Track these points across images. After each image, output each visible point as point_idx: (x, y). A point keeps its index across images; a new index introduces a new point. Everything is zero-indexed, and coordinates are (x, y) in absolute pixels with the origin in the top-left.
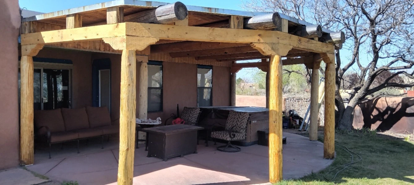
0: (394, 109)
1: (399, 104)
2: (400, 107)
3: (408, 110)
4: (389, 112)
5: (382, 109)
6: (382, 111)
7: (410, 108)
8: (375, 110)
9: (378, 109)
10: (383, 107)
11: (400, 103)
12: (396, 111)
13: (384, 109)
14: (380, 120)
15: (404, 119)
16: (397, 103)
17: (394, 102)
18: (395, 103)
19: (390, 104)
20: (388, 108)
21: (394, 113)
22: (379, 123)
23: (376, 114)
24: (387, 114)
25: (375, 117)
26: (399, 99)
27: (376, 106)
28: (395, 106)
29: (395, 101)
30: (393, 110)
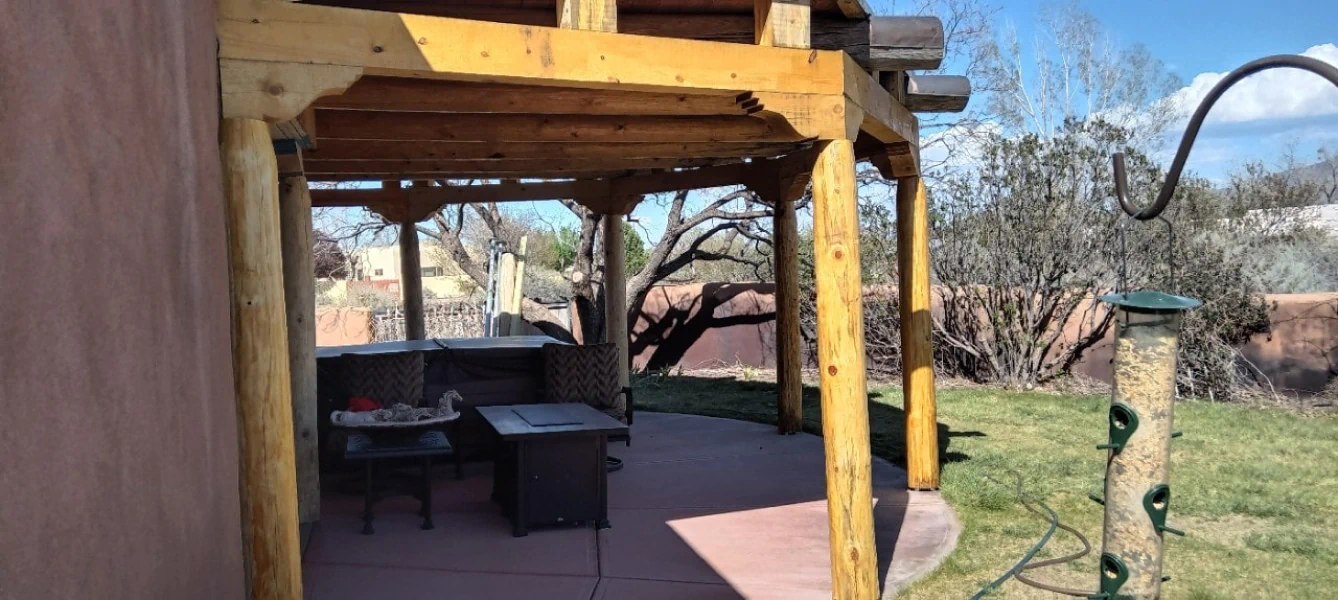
0: (687, 313)
1: (696, 300)
2: (698, 306)
3: (719, 312)
4: (675, 321)
5: (658, 317)
6: (657, 321)
7: (721, 306)
8: (640, 320)
9: (647, 317)
10: (662, 311)
11: (699, 296)
12: (691, 316)
13: (662, 316)
14: (653, 344)
15: (710, 335)
16: (692, 297)
17: (683, 298)
18: (687, 298)
19: (675, 302)
20: (673, 312)
21: (686, 321)
22: (650, 350)
23: (642, 331)
24: (670, 324)
25: (640, 336)
26: (696, 289)
27: (644, 309)
28: (687, 306)
29: (688, 294)
30: (682, 314)
